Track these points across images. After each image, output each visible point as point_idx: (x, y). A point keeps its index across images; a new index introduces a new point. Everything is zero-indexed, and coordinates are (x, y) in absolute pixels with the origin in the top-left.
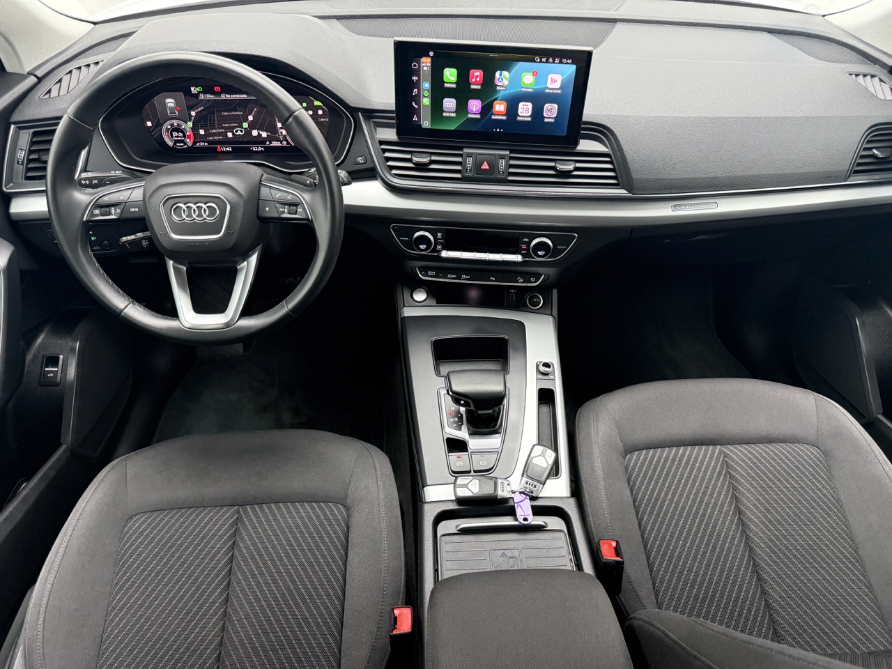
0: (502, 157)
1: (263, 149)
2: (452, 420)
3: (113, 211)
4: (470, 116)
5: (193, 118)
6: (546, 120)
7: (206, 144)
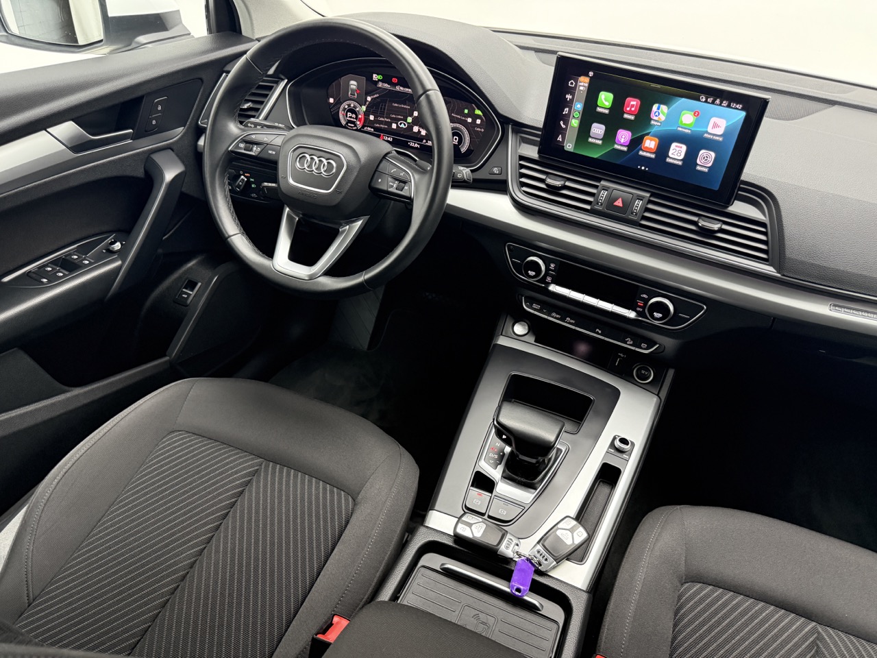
0: (640, 198)
1: (419, 146)
2: (491, 455)
3: (255, 149)
4: (616, 146)
5: (367, 103)
6: (698, 168)
7: (372, 130)
